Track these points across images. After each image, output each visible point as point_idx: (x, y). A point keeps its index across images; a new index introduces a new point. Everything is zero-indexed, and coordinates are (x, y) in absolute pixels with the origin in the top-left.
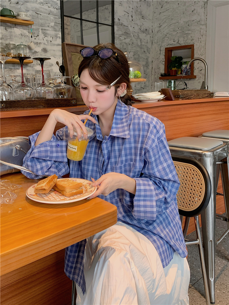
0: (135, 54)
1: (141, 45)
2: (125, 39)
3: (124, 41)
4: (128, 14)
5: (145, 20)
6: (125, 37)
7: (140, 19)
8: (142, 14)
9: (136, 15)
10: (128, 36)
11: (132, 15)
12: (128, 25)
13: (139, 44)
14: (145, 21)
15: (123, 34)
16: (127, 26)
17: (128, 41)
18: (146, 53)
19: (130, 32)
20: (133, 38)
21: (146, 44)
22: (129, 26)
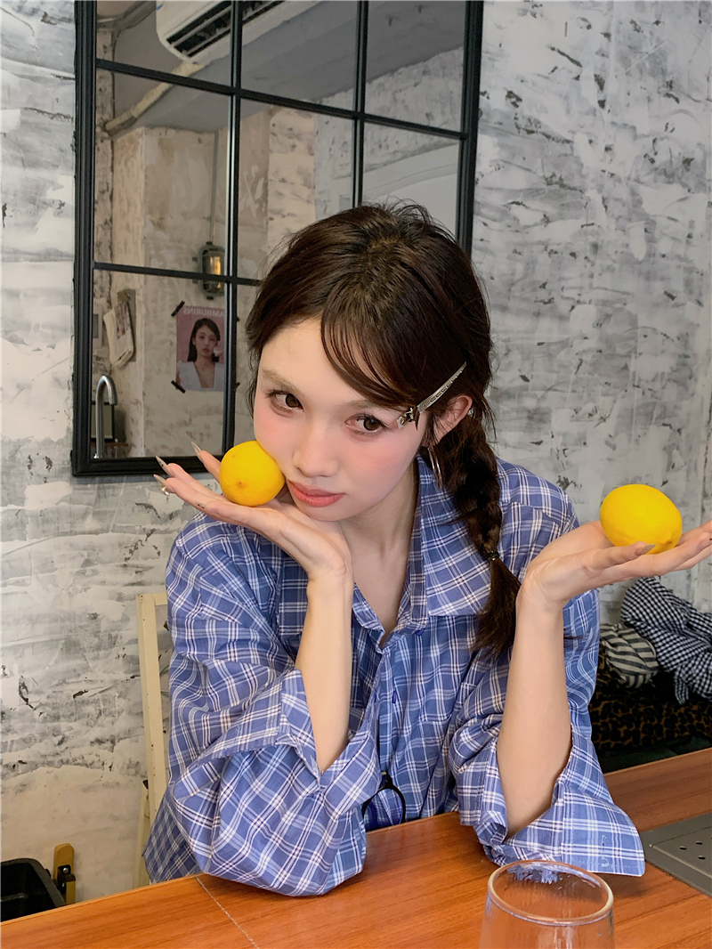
0: (608, 316)
1: (650, 255)
2: (547, 220)
3: (539, 234)
4: (578, 64)
5: (684, 104)
6: (550, 210)
7: (649, 100)
8: (664, 72)
9: (627, 74)
10: (568, 199)
11: (602, 75)
12: (574, 133)
13: (639, 251)
14: (685, 112)
15: (533, 192)
16: (569, 138)
17: (563, 232)
18: (677, 305)
19: (583, 177)
20: (602, 218)
21: (681, 251)
22: (580, 140)
